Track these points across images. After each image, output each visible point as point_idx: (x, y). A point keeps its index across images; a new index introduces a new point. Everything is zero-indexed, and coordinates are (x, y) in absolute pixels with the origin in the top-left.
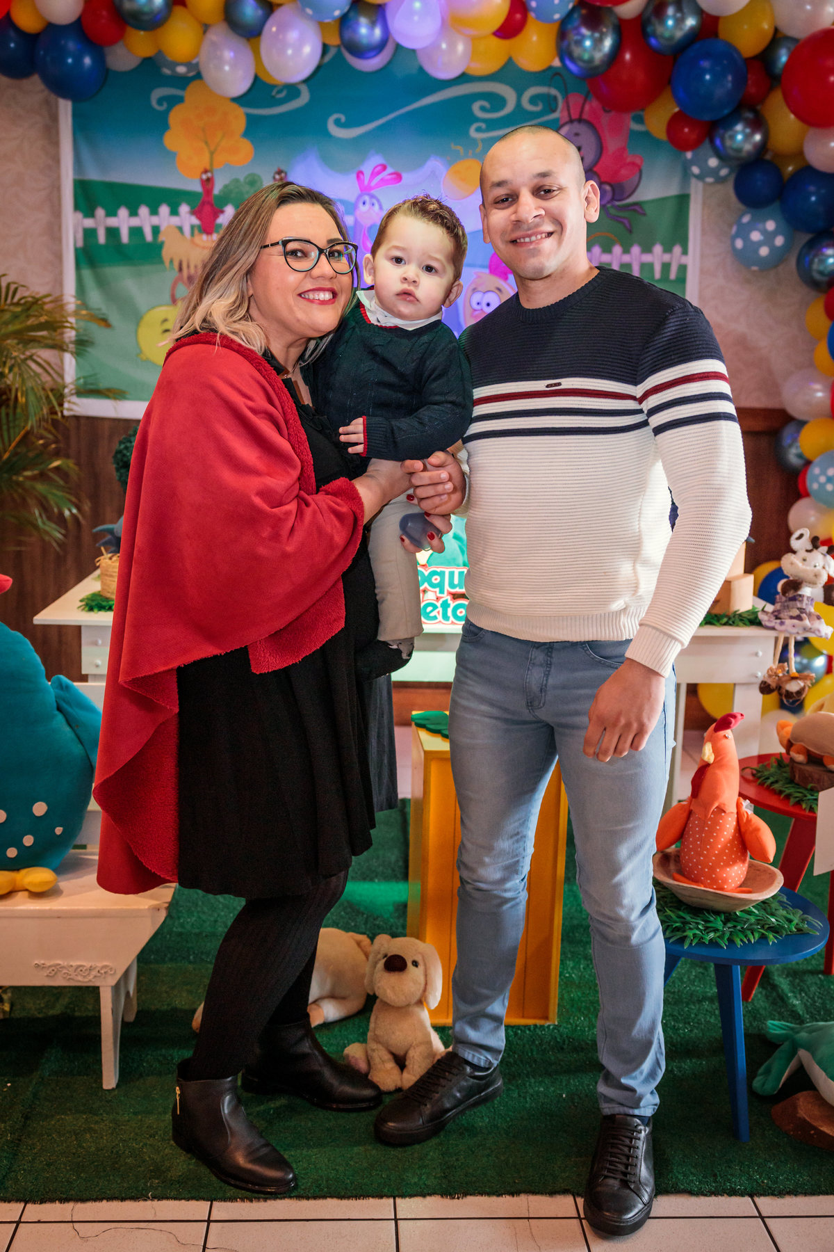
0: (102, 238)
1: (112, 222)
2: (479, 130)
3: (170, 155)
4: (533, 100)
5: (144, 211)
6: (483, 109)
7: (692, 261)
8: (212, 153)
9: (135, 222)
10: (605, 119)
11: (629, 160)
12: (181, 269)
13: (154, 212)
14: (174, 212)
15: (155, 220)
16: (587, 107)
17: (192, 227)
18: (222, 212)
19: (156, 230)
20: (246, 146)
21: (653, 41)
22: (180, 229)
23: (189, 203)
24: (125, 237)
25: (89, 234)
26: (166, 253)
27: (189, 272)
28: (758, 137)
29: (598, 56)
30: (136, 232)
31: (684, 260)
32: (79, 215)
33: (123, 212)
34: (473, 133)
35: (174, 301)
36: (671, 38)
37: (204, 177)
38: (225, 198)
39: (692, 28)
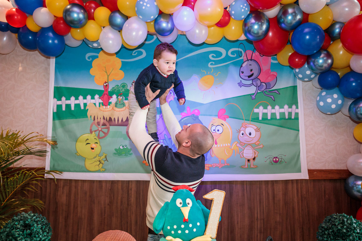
0: (64, 109)
1: (68, 102)
2: (211, 64)
3: (92, 77)
4: (233, 53)
5: (81, 98)
6: (213, 57)
7: (301, 111)
8: (108, 76)
9: (77, 102)
10: (261, 59)
11: (271, 74)
12: (94, 119)
13: (85, 98)
14: (93, 98)
15: (85, 101)
16: (254, 55)
17: (100, 103)
18: (112, 97)
19: (85, 105)
20: (121, 73)
21: (283, 25)
22: (95, 104)
23: (98, 94)
24: (73, 108)
25: (59, 107)
26: (89, 114)
27: (98, 120)
28: (330, 61)
29: (261, 32)
30: (77, 106)
31: (297, 111)
32: (56, 100)
33: (73, 98)
34: (209, 66)
35: (91, 132)
36: (291, 23)
37: (105, 85)
38: (113, 93)
39: (300, 19)
